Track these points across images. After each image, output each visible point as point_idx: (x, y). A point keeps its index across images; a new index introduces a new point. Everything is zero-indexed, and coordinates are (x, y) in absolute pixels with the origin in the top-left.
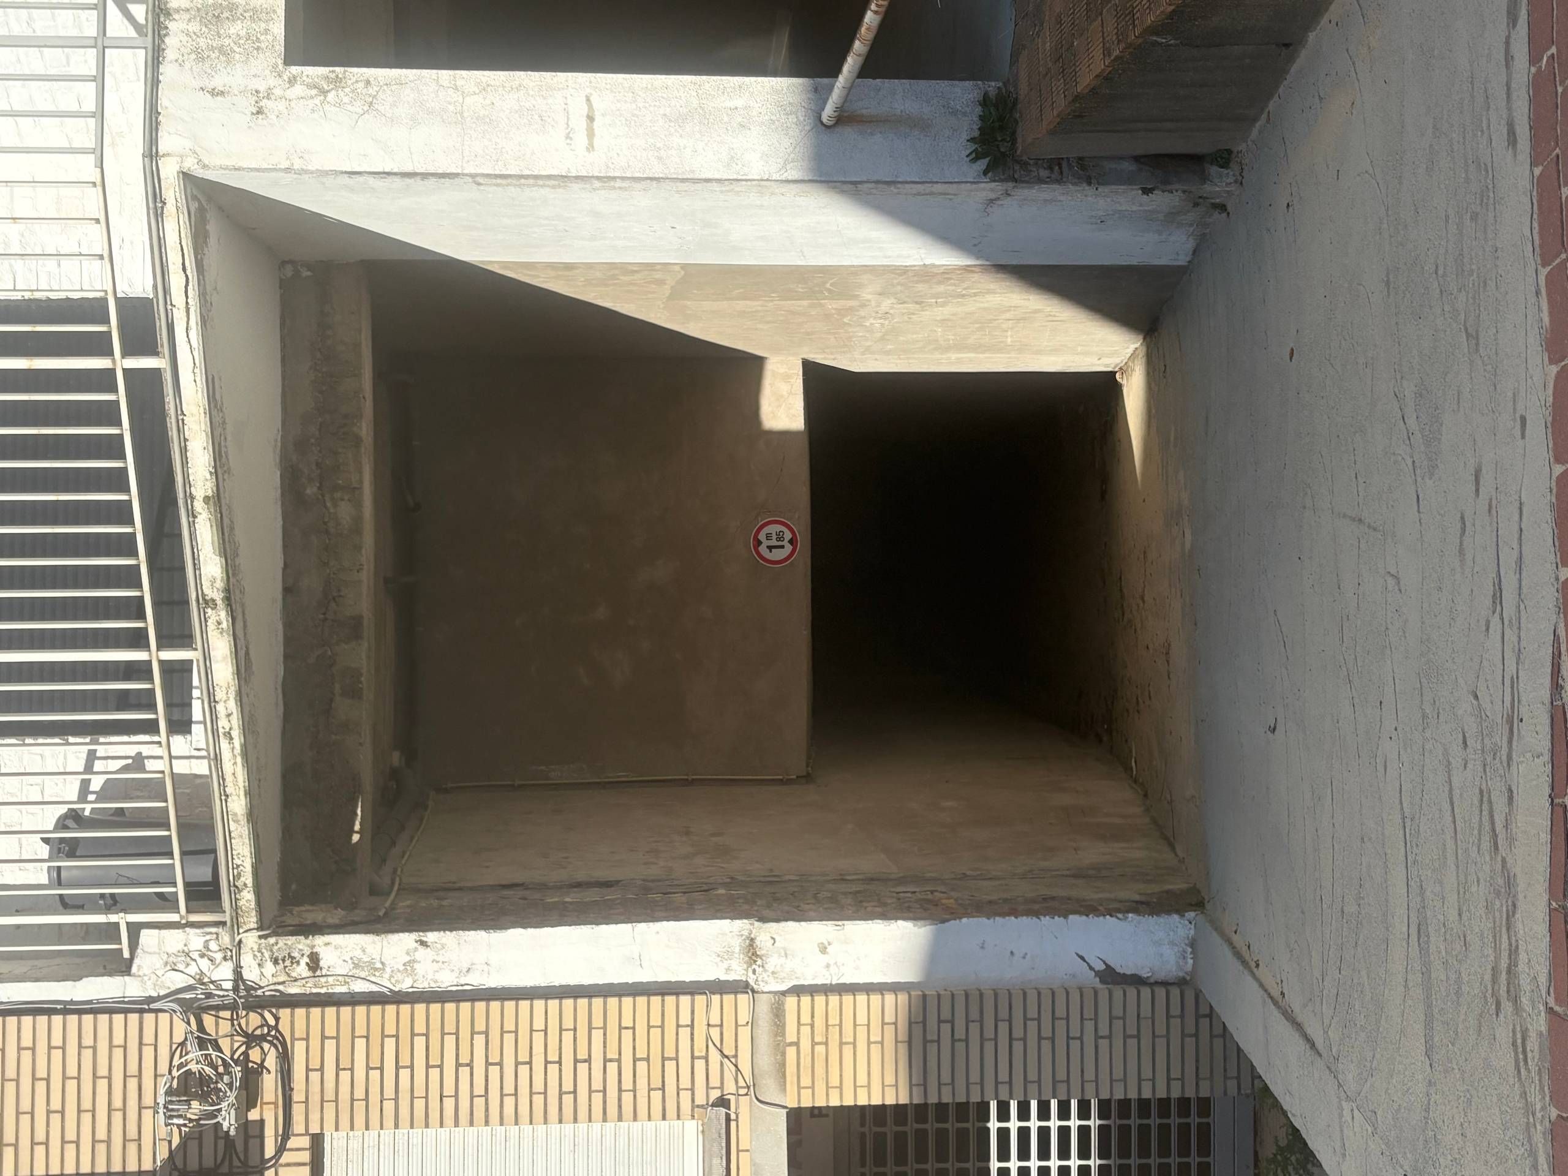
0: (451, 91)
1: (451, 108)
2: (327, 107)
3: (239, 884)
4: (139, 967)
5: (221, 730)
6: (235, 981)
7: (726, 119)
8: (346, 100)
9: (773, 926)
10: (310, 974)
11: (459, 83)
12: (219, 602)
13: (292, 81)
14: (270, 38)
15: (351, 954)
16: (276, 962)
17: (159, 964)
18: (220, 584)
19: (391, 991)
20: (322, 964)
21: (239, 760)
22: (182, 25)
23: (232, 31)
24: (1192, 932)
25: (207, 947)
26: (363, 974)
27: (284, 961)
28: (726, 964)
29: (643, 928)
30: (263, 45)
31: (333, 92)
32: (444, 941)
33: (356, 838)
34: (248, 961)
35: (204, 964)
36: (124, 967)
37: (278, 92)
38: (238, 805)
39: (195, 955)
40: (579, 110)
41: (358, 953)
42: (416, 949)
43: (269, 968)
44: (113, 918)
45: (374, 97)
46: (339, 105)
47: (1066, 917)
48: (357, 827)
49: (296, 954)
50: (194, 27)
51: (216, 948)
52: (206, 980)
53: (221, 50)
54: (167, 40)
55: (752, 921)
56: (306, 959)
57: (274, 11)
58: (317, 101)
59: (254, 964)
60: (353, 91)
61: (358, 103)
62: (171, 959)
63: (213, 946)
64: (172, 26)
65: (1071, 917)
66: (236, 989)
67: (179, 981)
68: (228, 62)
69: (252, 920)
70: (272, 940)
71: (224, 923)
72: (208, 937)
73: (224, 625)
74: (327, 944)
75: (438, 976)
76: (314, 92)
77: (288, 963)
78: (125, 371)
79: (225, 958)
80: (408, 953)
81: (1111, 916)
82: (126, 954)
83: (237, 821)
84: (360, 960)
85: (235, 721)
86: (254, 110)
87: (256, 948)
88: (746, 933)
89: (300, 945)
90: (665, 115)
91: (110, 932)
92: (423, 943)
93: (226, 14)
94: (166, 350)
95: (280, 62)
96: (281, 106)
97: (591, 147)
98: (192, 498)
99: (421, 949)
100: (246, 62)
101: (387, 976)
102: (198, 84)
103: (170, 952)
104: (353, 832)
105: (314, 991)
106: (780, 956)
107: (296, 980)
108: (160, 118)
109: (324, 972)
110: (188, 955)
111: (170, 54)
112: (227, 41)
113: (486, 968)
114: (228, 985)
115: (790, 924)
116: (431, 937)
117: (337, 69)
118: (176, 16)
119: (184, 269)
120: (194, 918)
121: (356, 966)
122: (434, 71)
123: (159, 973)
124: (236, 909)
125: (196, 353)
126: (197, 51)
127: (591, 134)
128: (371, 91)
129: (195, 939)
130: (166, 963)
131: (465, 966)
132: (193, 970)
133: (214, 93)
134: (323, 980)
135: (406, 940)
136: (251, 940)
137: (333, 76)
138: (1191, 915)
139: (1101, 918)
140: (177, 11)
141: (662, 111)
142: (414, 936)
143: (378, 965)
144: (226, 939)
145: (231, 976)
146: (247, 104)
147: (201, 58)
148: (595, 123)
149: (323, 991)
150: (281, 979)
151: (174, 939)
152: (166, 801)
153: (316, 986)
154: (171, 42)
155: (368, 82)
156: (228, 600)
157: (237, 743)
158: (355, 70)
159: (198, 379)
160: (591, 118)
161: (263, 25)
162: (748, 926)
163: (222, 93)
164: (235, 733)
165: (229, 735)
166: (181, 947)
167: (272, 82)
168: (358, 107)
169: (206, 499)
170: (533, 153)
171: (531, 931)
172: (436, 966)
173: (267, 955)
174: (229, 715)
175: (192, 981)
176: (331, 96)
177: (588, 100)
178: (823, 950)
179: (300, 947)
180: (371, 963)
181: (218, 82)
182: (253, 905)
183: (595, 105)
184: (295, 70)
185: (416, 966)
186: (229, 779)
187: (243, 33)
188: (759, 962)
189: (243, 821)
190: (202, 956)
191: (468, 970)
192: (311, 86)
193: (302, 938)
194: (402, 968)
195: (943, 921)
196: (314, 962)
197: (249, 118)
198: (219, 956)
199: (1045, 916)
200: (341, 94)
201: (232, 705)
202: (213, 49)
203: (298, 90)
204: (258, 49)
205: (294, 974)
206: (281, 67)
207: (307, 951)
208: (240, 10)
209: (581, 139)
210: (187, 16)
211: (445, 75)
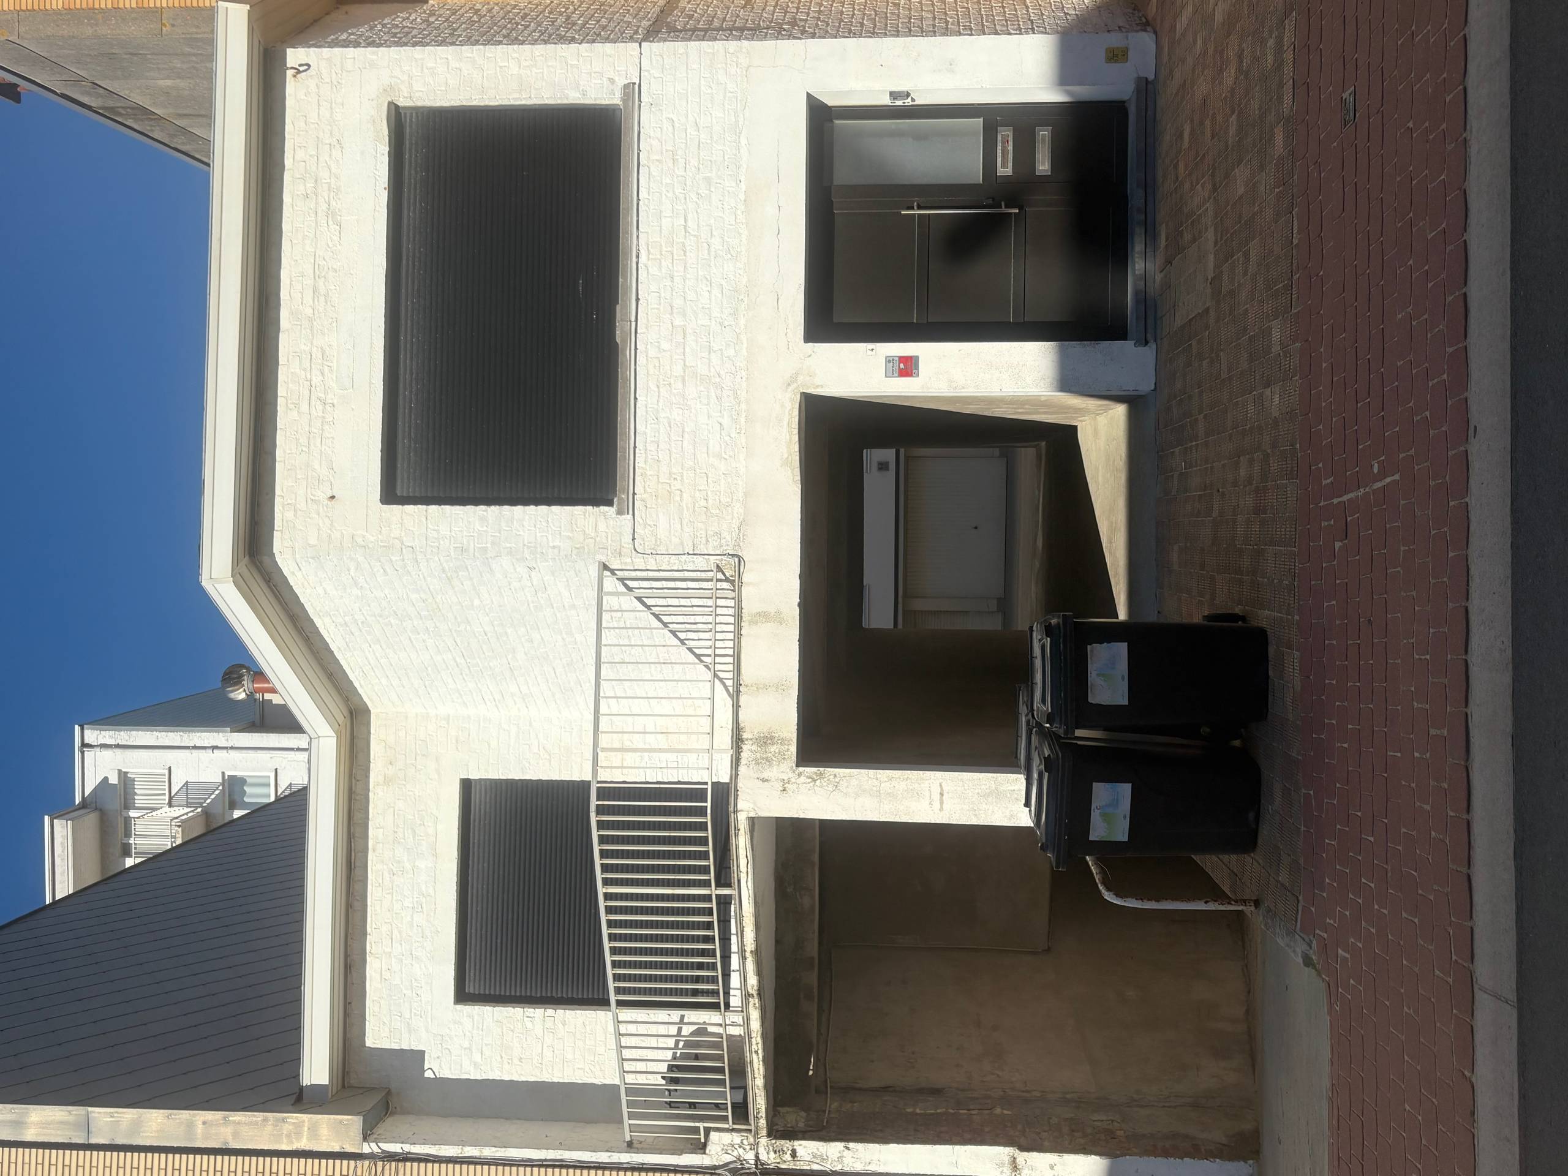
0: (874, 780)
1: (875, 788)
2: (816, 788)
3: (759, 1116)
4: (710, 1151)
5: (753, 1050)
6: (756, 1161)
7: (1009, 795)
8: (825, 784)
9: (1026, 1154)
10: (791, 1159)
11: (879, 776)
12: (755, 995)
13: (800, 775)
14: (790, 753)
15: (811, 1151)
16: (775, 1152)
17: (719, 1149)
18: (756, 988)
19: (831, 1170)
20: (797, 1154)
21: (761, 1063)
22: (749, 747)
23: (772, 750)
24: (1251, 1171)
25: (742, 1143)
26: (818, 1161)
27: (779, 1152)
28: (1001, 1169)
29: (958, 1149)
30: (786, 757)
31: (819, 781)
32: (857, 1148)
33: (811, 1073)
34: (761, 1150)
35: (741, 1151)
36: (702, 1148)
37: (793, 780)
38: (760, 1082)
39: (737, 1146)
40: (936, 790)
41: (815, 1151)
42: (844, 1151)
43: (772, 1155)
44: (697, 1124)
45: (838, 783)
46: (821, 787)
47: (1182, 1159)
48: (811, 1068)
49: (785, 1149)
50: (754, 748)
51: (747, 1143)
52: (742, 1159)
53: (767, 759)
54: (742, 754)
55: (1015, 1148)
56: (790, 1152)
57: (792, 740)
58: (811, 784)
59: (765, 1153)
60: (828, 780)
61: (830, 786)
62: (726, 1147)
63: (745, 1142)
64: (744, 747)
65: (1185, 1159)
66: (756, 1164)
67: (728, 1158)
68: (770, 765)
69: (764, 1132)
70: (774, 1141)
71: (750, 1131)
72: (743, 1138)
73: (757, 1005)
74: (800, 1145)
75: (854, 1165)
76: (810, 780)
77: (781, 1153)
78: (716, 895)
79: (751, 1149)
80: (840, 1152)
81: (1207, 1160)
82: (703, 1140)
83: (759, 1089)
84: (816, 1154)
85: (760, 1046)
86: (782, 789)
87: (766, 1144)
88: (1011, 1154)
89: (786, 1144)
90: (978, 793)
91: (696, 1130)
92: (847, 1148)
93: (769, 741)
94: (736, 887)
95: (794, 765)
96: (795, 786)
97: (941, 809)
98: (745, 951)
99: (846, 1151)
100: (778, 765)
101: (829, 1163)
102: (756, 776)
103: (725, 1143)
104: (810, 1069)
105: (794, 1167)
106: (1029, 1170)
107: (785, 1162)
108: (739, 793)
109: (799, 1159)
110: (733, 1146)
111: (743, 761)
112: (770, 755)
113: (878, 1162)
114: (753, 1162)
115: (1035, 1153)
116: (851, 1145)
117: (821, 769)
118: (746, 742)
119: (747, 857)
120: (736, 1127)
121: (814, 1157)
122: (867, 770)
123: (720, 1154)
124: (757, 1127)
125: (750, 892)
126: (756, 760)
127: (942, 802)
128: (837, 780)
129: (736, 1138)
130: (723, 1149)
131: (868, 1161)
132: (735, 1153)
133: (764, 780)
134: (798, 1163)
135: (839, 1146)
136: (764, 1141)
137: (819, 772)
138: (1251, 1162)
139: (1202, 1161)
140: (747, 740)
141: (977, 791)
142: (843, 1144)
143: (825, 1157)
144: (751, 1140)
145: (753, 1157)
146: (779, 786)
147: (757, 764)
148: (944, 797)
149: (798, 1168)
150: (778, 1161)
151: (727, 1138)
152: (723, 1051)
153: (795, 1165)
154: (744, 755)
155: (835, 776)
156: (759, 994)
157: (761, 1056)
158: (829, 769)
159: (751, 902)
160: (942, 794)
161: (786, 747)
162: (1013, 1151)
163: (767, 780)
164: (760, 1052)
165: (757, 1052)
166: (730, 1142)
167: (791, 775)
168: (831, 788)
169: (751, 952)
170: (913, 812)
171: (901, 1145)
172: (853, 1160)
173: (771, 1148)
174: (757, 1044)
175: (735, 1159)
176: (818, 782)
177: (941, 785)
178: (1052, 1167)
179: (788, 1145)
180: (821, 1156)
181: (765, 775)
182: (765, 1126)
183: (944, 788)
184: (801, 769)
185: (844, 1159)
186: (756, 1071)
187: (777, 751)
188: (1018, 1172)
189: (762, 1089)
190: (740, 1147)
191: (870, 1163)
192: (808, 777)
193: (788, 1141)
194: (837, 1159)
195: (1117, 1157)
196: (794, 1154)
197: (779, 793)
198: (748, 1148)
199: (1171, 1157)
200: (823, 781)
201: (759, 1039)
202: (763, 759)
203: (802, 779)
204: (784, 758)
205: (784, 1159)
206: (794, 768)
207: (790, 1148)
208: (776, 738)
209: (937, 805)
210: (751, 742)
211: (872, 772)
